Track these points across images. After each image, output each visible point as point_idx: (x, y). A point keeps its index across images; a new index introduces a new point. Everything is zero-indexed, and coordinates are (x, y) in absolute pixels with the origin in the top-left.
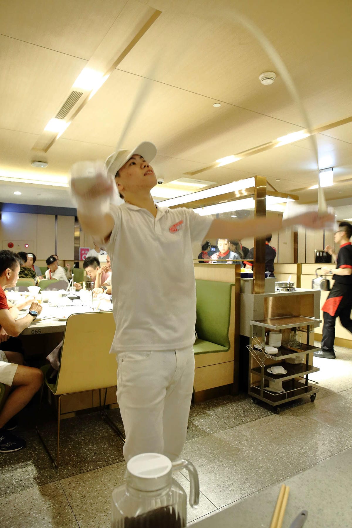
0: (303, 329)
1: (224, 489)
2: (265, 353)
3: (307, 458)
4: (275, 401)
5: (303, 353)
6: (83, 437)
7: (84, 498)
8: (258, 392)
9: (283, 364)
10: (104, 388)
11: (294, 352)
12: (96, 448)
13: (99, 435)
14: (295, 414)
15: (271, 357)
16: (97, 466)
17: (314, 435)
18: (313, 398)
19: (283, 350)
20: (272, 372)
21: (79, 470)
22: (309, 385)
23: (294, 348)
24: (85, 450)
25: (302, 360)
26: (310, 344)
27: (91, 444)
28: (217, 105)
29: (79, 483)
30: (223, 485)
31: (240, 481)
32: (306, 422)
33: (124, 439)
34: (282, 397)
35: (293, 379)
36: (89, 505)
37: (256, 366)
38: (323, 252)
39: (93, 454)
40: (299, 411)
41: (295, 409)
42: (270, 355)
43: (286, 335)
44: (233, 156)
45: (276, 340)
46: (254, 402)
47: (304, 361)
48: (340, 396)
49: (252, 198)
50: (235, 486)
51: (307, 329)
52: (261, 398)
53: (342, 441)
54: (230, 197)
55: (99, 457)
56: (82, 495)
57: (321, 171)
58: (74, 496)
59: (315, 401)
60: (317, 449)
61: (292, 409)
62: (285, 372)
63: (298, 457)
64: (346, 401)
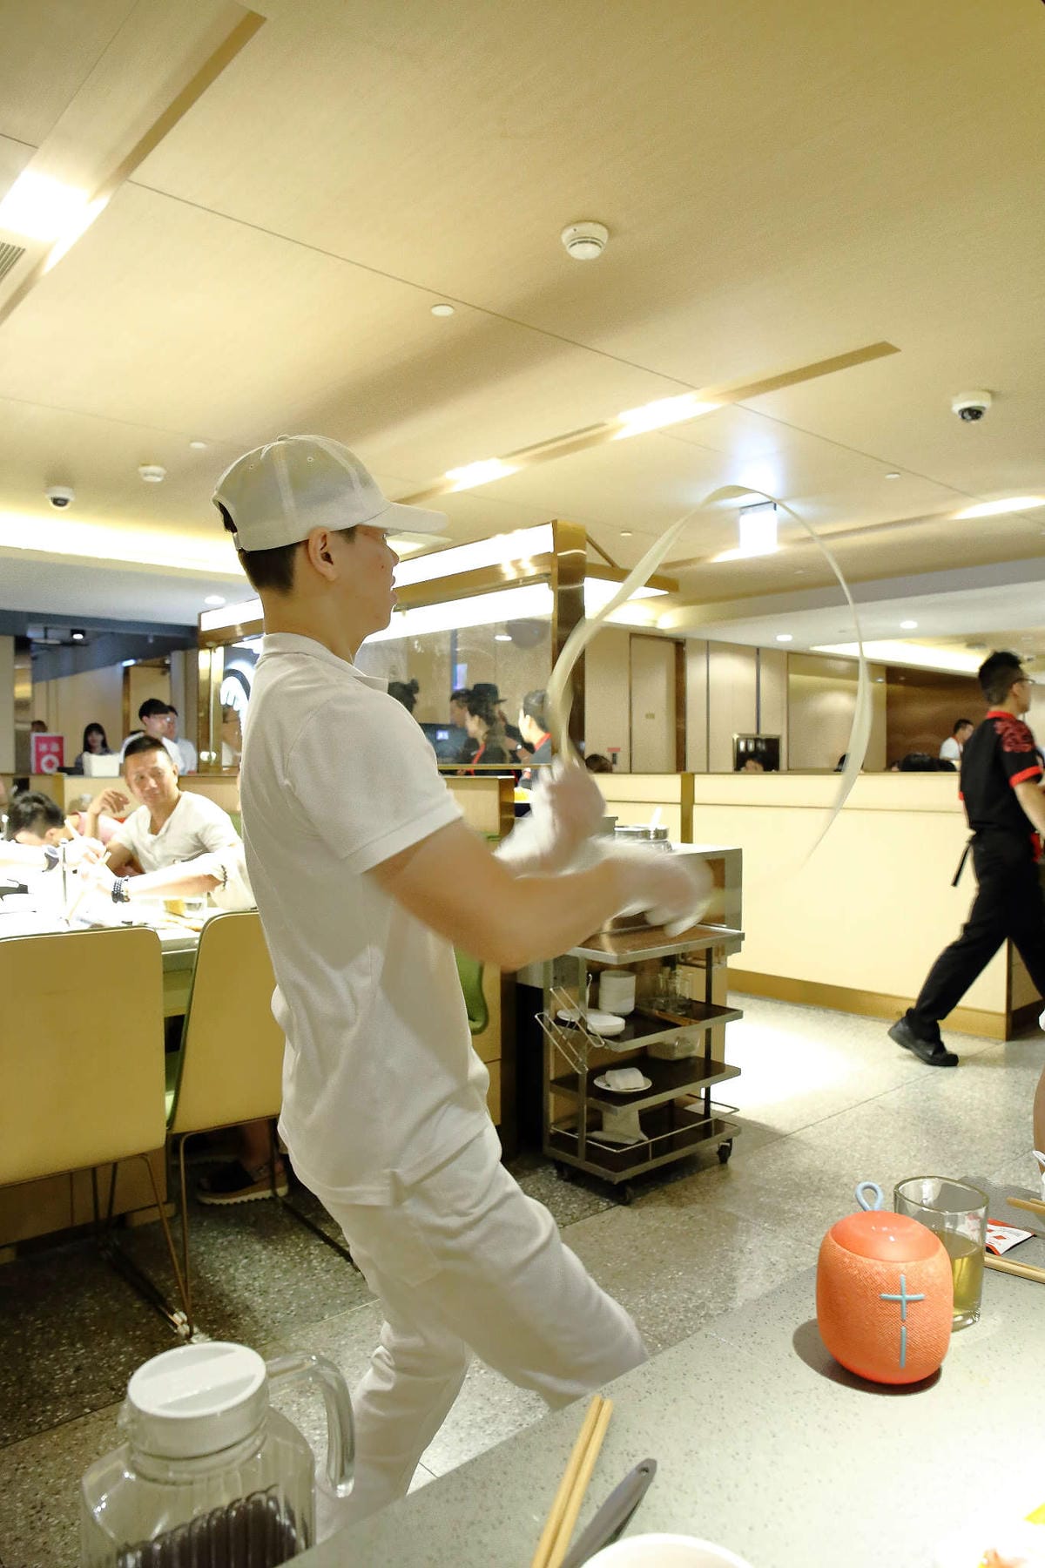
0: (695, 959)
1: (472, 1432)
2: (589, 1032)
3: (705, 1319)
4: (618, 1169)
5: (694, 1026)
6: (39, 1322)
7: (39, 1512)
8: (569, 1145)
9: (641, 1061)
10: (107, 1164)
11: (668, 1025)
12: (82, 1351)
13: (92, 1309)
14: (676, 1201)
15: (606, 1043)
16: (85, 1407)
17: (727, 1255)
18: (724, 1153)
19: (639, 1021)
20: (609, 1086)
21: (24, 1426)
22: (713, 1116)
23: (671, 1014)
24: (48, 1360)
25: (693, 1048)
26: (715, 1001)
27: (64, 1341)
28: (443, 311)
29: (24, 1468)
30: (470, 1421)
31: (518, 1405)
32: (706, 1220)
33: (172, 1315)
34: (640, 1154)
35: (671, 1102)
36: (55, 1533)
37: (564, 1072)
38: (756, 740)
39: (70, 1372)
40: (687, 1193)
41: (676, 1186)
42: (603, 1037)
43: (647, 978)
44: (495, 462)
45: (620, 993)
46: (560, 1177)
47: (699, 1051)
48: (798, 1140)
49: (546, 585)
50: (504, 1421)
51: (705, 958)
52: (580, 1162)
53: (798, 1265)
54: (484, 580)
55: (91, 1377)
56: (31, 1502)
57: (743, 510)
58: (6, 1511)
59: (731, 1161)
60: (734, 1293)
61: (669, 1188)
62: (646, 1085)
63: (681, 1320)
64: (813, 1155)
